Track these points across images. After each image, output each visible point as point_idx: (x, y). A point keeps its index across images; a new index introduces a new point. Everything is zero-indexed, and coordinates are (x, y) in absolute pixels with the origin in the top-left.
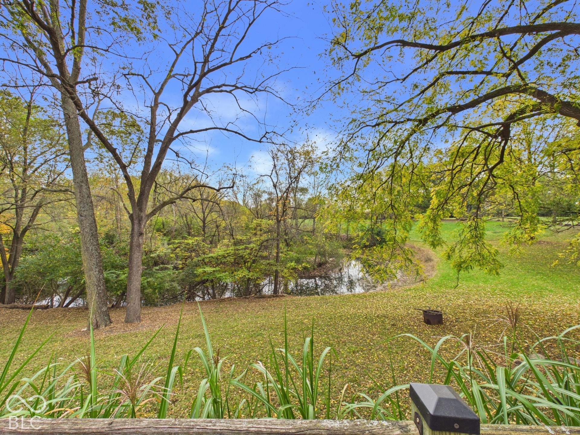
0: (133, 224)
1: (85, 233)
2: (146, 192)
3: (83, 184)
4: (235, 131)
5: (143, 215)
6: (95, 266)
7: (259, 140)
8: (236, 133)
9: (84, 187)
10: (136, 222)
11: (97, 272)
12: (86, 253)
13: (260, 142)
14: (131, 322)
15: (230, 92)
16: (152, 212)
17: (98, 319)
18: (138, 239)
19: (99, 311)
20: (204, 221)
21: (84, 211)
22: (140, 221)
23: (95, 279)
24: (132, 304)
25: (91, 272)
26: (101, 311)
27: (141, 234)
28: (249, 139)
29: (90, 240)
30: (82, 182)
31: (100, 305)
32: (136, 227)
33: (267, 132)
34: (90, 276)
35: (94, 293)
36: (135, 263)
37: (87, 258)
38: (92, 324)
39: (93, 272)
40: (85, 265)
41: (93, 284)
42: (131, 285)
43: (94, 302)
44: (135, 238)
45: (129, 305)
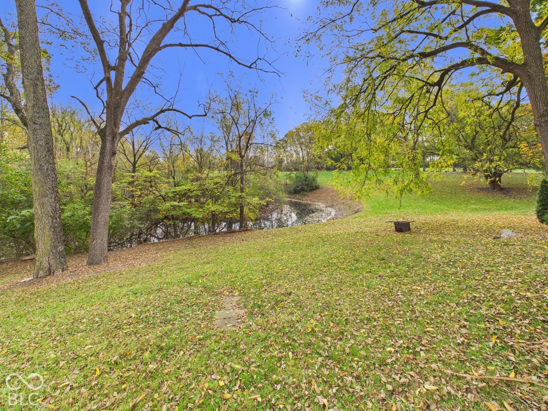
1: (38, 147)
2: (122, 104)
3: (38, 83)
5: (117, 131)
6: (51, 191)
7: (249, 65)
9: (40, 87)
10: (109, 138)
11: (53, 200)
12: (39, 173)
13: (250, 67)
14: (98, 263)
16: (125, 130)
17: (52, 262)
18: (110, 160)
19: (54, 251)
21: (39, 117)
22: (114, 137)
23: (50, 209)
24: (99, 241)
25: (46, 199)
26: (56, 251)
27: (114, 154)
28: (239, 63)
29: (46, 156)
30: (38, 79)
31: (56, 244)
32: (108, 145)
33: (259, 58)
34: (42, 205)
35: (47, 227)
36: (105, 188)
37: (40, 180)
38: (42, 269)
39: (47, 198)
40: (37, 189)
41: (46, 215)
42: (98, 216)
43: (47, 239)
44: (107, 158)
45: (95, 241)
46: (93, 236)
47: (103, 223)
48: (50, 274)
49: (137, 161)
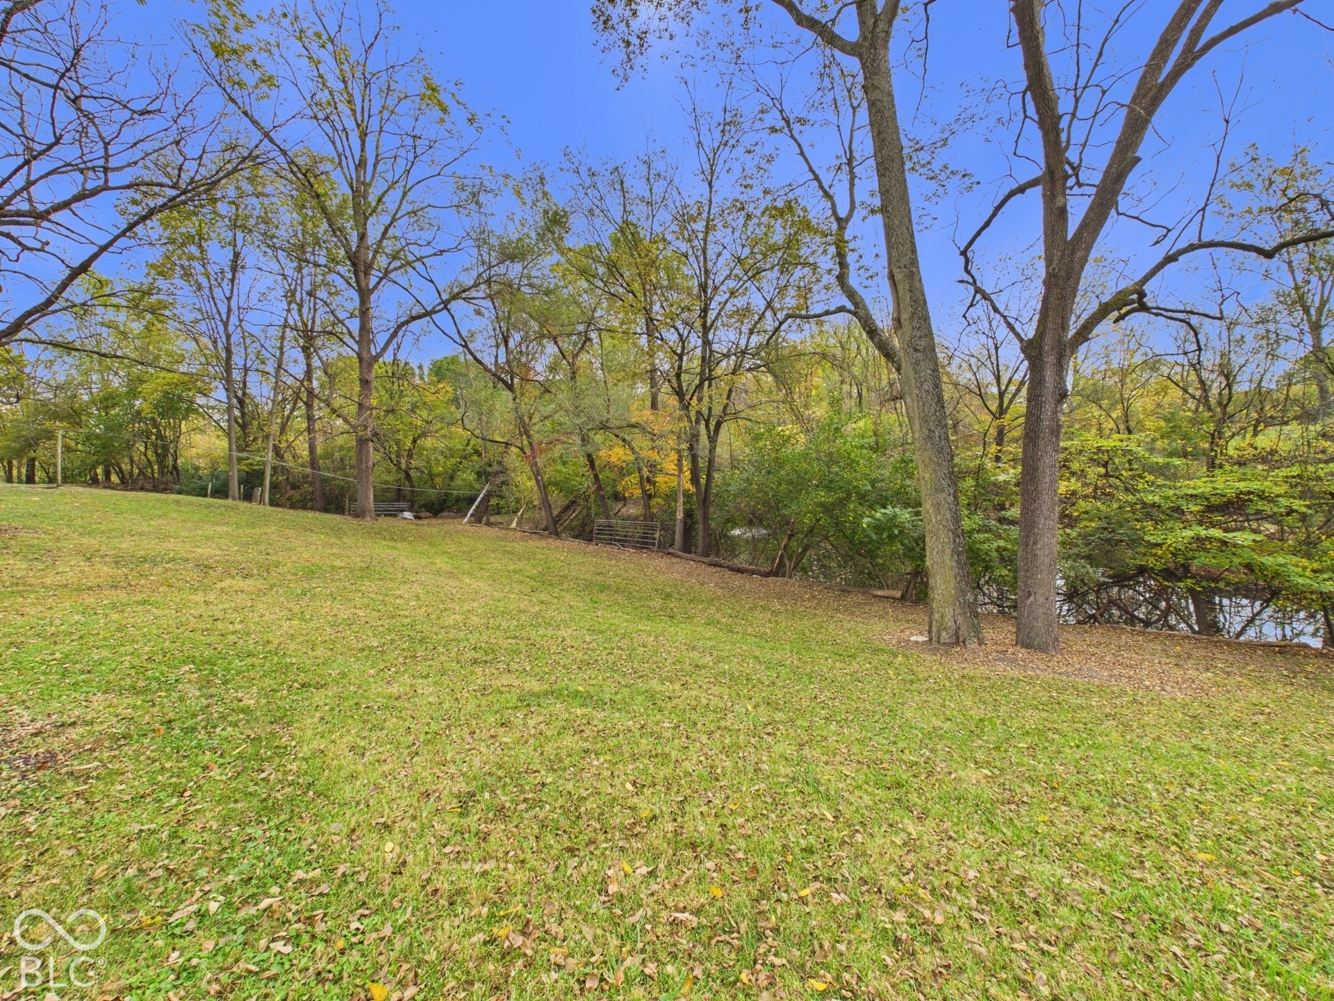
6: (948, 480)
17: (960, 619)
18: (1055, 412)
19: (961, 600)
23: (948, 515)
24: (1042, 600)
26: (965, 601)
31: (962, 586)
32: (1049, 375)
34: (937, 506)
35: (948, 551)
36: (1047, 479)
37: (930, 459)
38: (945, 629)
39: (944, 495)
40: (927, 476)
41: (945, 526)
42: (1035, 543)
43: (950, 575)
44: (1048, 408)
45: (1032, 599)
46: (1026, 585)
47: (1047, 560)
48: (957, 643)
49: (1008, 408)
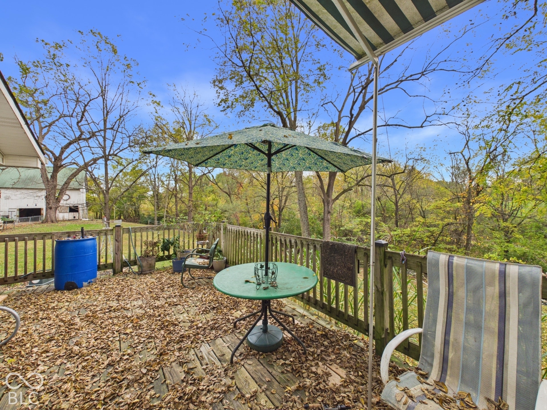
0: (324, 206)
1: (301, 211)
4: (395, 124)
5: (330, 199)
6: (306, 230)
7: (420, 126)
8: (396, 125)
9: (301, 184)
10: (326, 204)
12: (302, 222)
13: (422, 127)
15: (396, 87)
16: (336, 197)
18: (328, 216)
20: (396, 204)
21: (301, 198)
22: (328, 203)
27: (329, 212)
28: (410, 128)
29: (304, 215)
30: (299, 181)
32: (326, 208)
33: (427, 117)
